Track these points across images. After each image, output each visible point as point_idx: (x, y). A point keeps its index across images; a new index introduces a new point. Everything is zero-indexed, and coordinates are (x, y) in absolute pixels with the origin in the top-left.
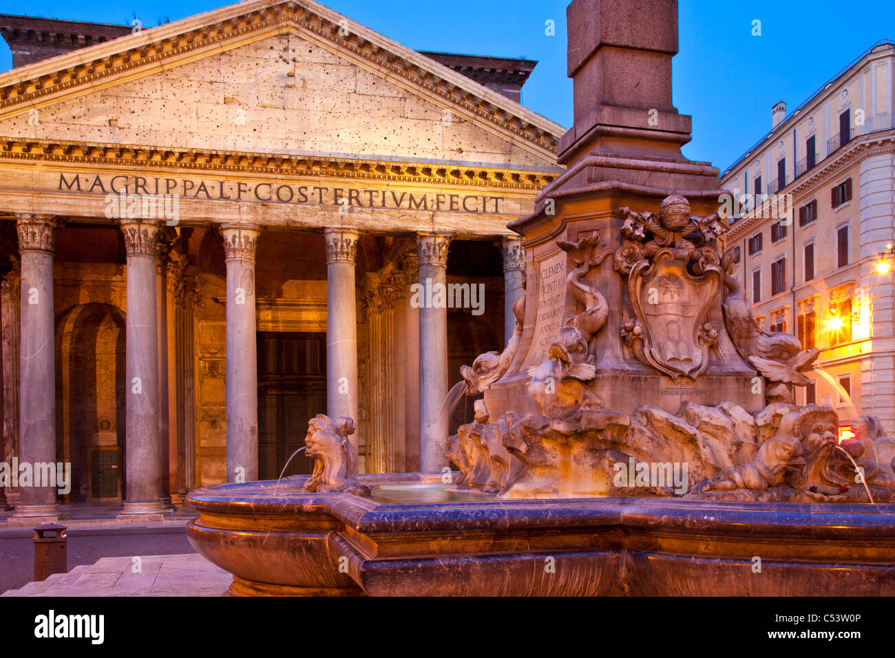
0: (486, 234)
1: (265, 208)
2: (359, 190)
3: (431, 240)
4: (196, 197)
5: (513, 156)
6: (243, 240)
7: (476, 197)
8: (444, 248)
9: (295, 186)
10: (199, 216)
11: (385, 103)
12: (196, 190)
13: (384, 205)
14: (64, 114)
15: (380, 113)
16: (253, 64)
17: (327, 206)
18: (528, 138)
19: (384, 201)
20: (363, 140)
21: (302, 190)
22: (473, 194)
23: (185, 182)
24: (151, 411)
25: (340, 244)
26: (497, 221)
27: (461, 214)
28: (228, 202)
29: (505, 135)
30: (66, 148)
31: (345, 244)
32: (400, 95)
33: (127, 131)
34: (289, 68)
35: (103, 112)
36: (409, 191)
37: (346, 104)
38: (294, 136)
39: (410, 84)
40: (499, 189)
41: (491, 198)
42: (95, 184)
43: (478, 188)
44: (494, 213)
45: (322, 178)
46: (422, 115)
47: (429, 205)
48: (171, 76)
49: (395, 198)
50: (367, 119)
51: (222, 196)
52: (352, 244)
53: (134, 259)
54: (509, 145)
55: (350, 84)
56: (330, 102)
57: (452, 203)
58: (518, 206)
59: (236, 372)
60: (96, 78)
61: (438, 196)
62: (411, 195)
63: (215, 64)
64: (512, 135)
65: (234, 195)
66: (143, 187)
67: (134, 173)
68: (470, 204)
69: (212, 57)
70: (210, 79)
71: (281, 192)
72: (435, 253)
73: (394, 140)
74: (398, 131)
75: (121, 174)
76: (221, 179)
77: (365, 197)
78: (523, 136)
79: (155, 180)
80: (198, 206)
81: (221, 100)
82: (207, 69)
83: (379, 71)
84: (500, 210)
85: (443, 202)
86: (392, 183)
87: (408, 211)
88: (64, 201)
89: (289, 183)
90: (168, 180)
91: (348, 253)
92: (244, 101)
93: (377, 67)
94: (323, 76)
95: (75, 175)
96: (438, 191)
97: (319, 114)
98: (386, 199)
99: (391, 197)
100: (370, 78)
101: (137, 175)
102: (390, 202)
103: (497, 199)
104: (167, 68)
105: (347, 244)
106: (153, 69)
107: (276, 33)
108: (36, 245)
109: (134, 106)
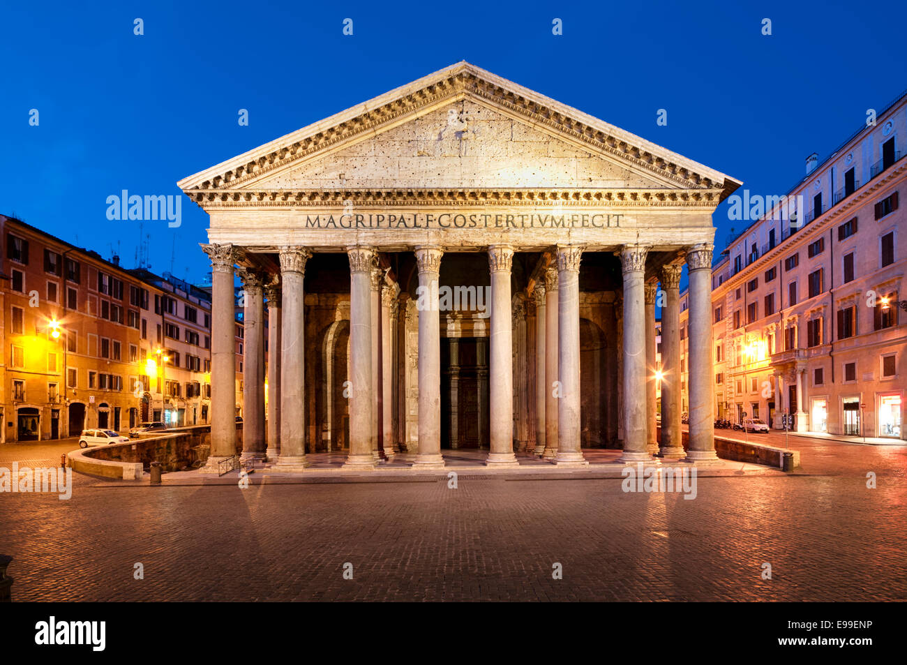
0: (610, 244)
1: (446, 232)
2: (514, 215)
3: (568, 251)
4: (397, 227)
5: (631, 181)
6: (430, 258)
7: (602, 215)
8: (578, 257)
9: (468, 214)
10: (399, 241)
11: (534, 147)
12: (397, 221)
13: (532, 226)
14: (310, 172)
15: (530, 155)
16: (438, 125)
17: (491, 229)
18: (643, 166)
19: (532, 223)
20: (517, 177)
21: (473, 217)
22: (600, 213)
23: (390, 216)
25: (499, 257)
26: (618, 233)
27: (591, 229)
28: (420, 229)
29: (625, 165)
30: (309, 195)
31: (503, 257)
32: (545, 140)
33: (351, 181)
34: (464, 126)
35: (336, 168)
36: (552, 213)
37: (504, 149)
38: (465, 177)
39: (552, 130)
40: (620, 207)
41: (614, 215)
42: (329, 222)
43: (604, 207)
44: (616, 227)
45: (486, 207)
46: (561, 154)
47: (566, 224)
48: (381, 139)
49: (540, 220)
50: (520, 160)
51: (415, 226)
52: (509, 257)
53: (355, 275)
54: (627, 172)
55: (507, 134)
56: (493, 149)
57: (583, 221)
58: (636, 220)
59: (425, 357)
60: (330, 144)
61: (573, 216)
62: (553, 217)
63: (411, 127)
64: (630, 164)
65: (424, 224)
66: (361, 222)
68: (598, 221)
69: (409, 122)
70: (407, 139)
71: (457, 220)
72: (570, 261)
73: (540, 175)
74: (543, 168)
75: (347, 213)
76: (415, 212)
77: (518, 221)
78: (640, 164)
79: (369, 217)
80: (399, 234)
81: (416, 154)
82: (406, 132)
83: (529, 121)
84: (620, 225)
85: (577, 221)
86: (538, 207)
87: (551, 229)
88: (310, 235)
89: (463, 213)
90: (378, 216)
91: (506, 265)
92: (431, 153)
93: (528, 119)
94: (487, 129)
95: (316, 217)
96: (573, 212)
97: (485, 159)
98: (534, 221)
99: (538, 219)
100: (522, 128)
101: (358, 213)
102: (537, 223)
103: (618, 216)
104: (378, 132)
105: (505, 257)
106: (368, 134)
107: (454, 99)
108: (291, 269)
109: (355, 164)
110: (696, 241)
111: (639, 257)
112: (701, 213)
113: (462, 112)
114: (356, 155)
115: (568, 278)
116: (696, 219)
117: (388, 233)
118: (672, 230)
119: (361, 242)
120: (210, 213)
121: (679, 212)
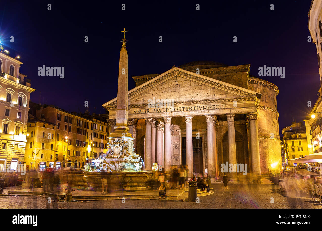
1: (172, 113)
3: (208, 116)
4: (158, 112)
5: (228, 94)
6: (167, 120)
7: (219, 105)
8: (212, 118)
9: (178, 107)
10: (159, 116)
11: (197, 87)
14: (135, 99)
15: (196, 89)
16: (169, 83)
17: (185, 111)
18: (231, 90)
19: (197, 109)
20: (192, 96)
21: (180, 108)
22: (218, 105)
24: (149, 158)
25: (187, 119)
26: (224, 110)
27: (215, 110)
28: (164, 112)
29: (225, 90)
30: (135, 105)
32: (200, 85)
33: (146, 100)
34: (177, 83)
35: (142, 97)
36: (203, 106)
37: (189, 88)
38: (178, 97)
39: (202, 82)
40: (224, 103)
41: (223, 105)
42: (140, 112)
43: (219, 103)
44: (223, 109)
45: (183, 105)
46: (205, 88)
47: (208, 109)
50: (193, 91)
54: (227, 92)
55: (190, 84)
56: (185, 89)
57: (213, 107)
58: (230, 106)
60: (140, 92)
61: (210, 106)
63: (162, 84)
65: (166, 111)
66: (148, 111)
67: (147, 109)
68: (218, 107)
70: (161, 88)
71: (175, 109)
72: (209, 119)
73: (199, 95)
74: (200, 93)
75: (145, 109)
76: (163, 108)
77: (193, 108)
80: (159, 114)
81: (163, 92)
82: (161, 86)
83: (195, 80)
84: (225, 108)
86: (199, 104)
87: (203, 110)
88: (134, 116)
89: (177, 107)
91: (189, 121)
92: (168, 91)
94: (183, 83)
96: (210, 105)
97: (183, 92)
99: (199, 107)
100: (194, 82)
102: (199, 109)
103: (224, 105)
104: (153, 87)
105: (189, 119)
106: (151, 87)
107: (174, 76)
108: (130, 125)
109: (147, 96)
110: (250, 111)
111: (231, 117)
112: (251, 102)
113: (176, 79)
114: (147, 93)
115: (209, 124)
116: (250, 104)
117: (156, 114)
118: (242, 108)
119: (148, 117)
120: (110, 111)
121: (244, 103)
